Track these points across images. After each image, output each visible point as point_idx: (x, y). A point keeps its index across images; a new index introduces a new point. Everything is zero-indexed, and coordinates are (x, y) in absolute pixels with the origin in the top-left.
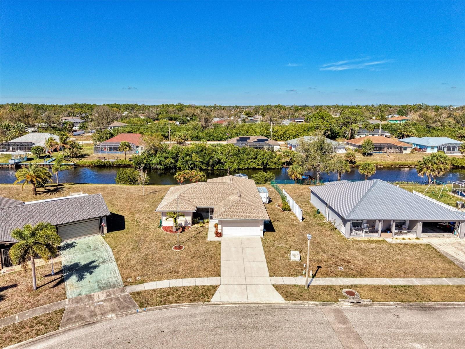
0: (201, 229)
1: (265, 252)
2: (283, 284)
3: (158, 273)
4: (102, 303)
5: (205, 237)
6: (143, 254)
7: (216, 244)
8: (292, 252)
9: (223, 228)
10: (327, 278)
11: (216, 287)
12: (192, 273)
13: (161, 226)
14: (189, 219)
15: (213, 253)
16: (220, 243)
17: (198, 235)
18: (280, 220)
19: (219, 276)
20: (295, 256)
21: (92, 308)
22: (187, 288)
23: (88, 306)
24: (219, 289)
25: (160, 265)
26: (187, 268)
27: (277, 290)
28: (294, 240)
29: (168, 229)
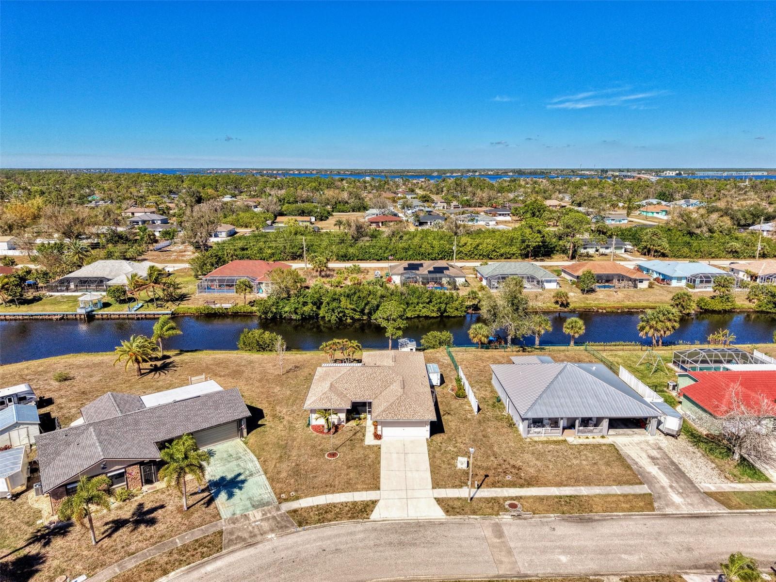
0: (358, 428)
1: (430, 459)
2: (446, 496)
3: (313, 488)
4: (259, 523)
5: (363, 440)
6: (293, 464)
7: (376, 449)
8: (460, 458)
9: (383, 428)
10: (493, 489)
11: (376, 502)
12: (349, 487)
13: (309, 424)
14: (343, 416)
15: (372, 461)
16: (379, 448)
17: (353, 437)
18: (452, 413)
19: (379, 489)
20: (462, 464)
21: (250, 528)
22: (345, 505)
23: (246, 527)
24: (379, 504)
25: (313, 477)
26: (343, 481)
27: (439, 504)
28: (464, 442)
29: (318, 429)
